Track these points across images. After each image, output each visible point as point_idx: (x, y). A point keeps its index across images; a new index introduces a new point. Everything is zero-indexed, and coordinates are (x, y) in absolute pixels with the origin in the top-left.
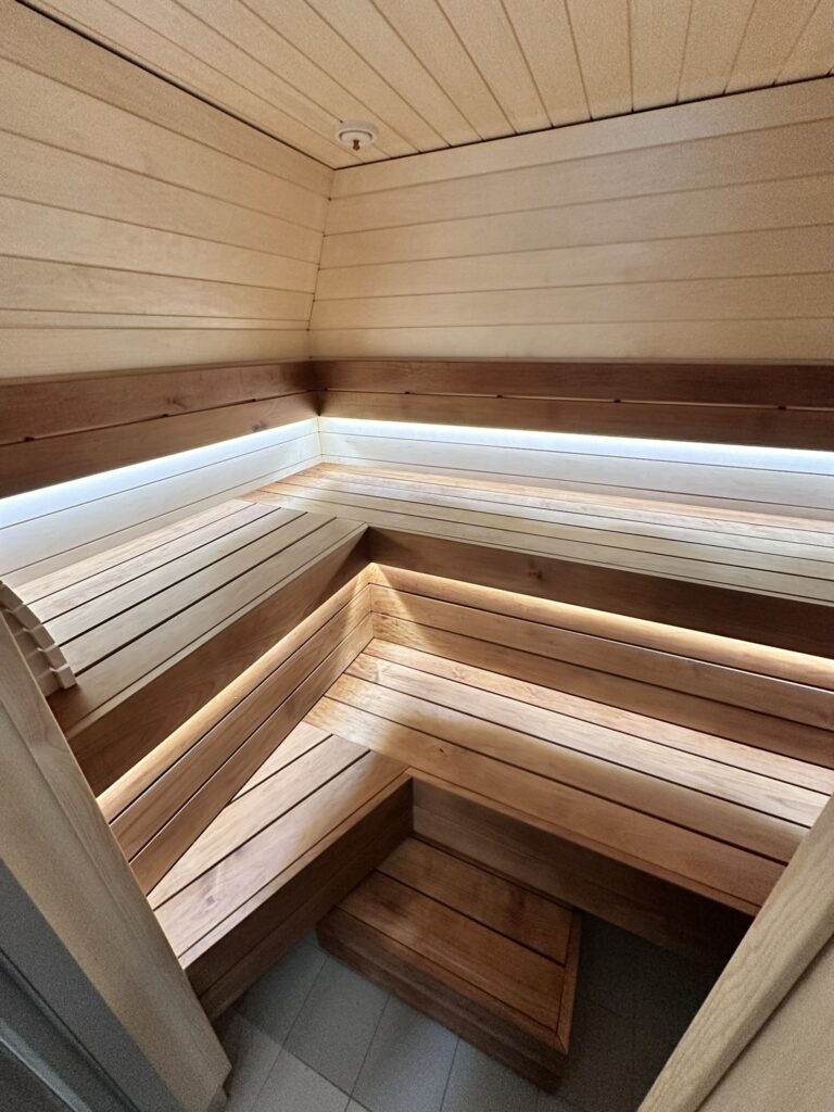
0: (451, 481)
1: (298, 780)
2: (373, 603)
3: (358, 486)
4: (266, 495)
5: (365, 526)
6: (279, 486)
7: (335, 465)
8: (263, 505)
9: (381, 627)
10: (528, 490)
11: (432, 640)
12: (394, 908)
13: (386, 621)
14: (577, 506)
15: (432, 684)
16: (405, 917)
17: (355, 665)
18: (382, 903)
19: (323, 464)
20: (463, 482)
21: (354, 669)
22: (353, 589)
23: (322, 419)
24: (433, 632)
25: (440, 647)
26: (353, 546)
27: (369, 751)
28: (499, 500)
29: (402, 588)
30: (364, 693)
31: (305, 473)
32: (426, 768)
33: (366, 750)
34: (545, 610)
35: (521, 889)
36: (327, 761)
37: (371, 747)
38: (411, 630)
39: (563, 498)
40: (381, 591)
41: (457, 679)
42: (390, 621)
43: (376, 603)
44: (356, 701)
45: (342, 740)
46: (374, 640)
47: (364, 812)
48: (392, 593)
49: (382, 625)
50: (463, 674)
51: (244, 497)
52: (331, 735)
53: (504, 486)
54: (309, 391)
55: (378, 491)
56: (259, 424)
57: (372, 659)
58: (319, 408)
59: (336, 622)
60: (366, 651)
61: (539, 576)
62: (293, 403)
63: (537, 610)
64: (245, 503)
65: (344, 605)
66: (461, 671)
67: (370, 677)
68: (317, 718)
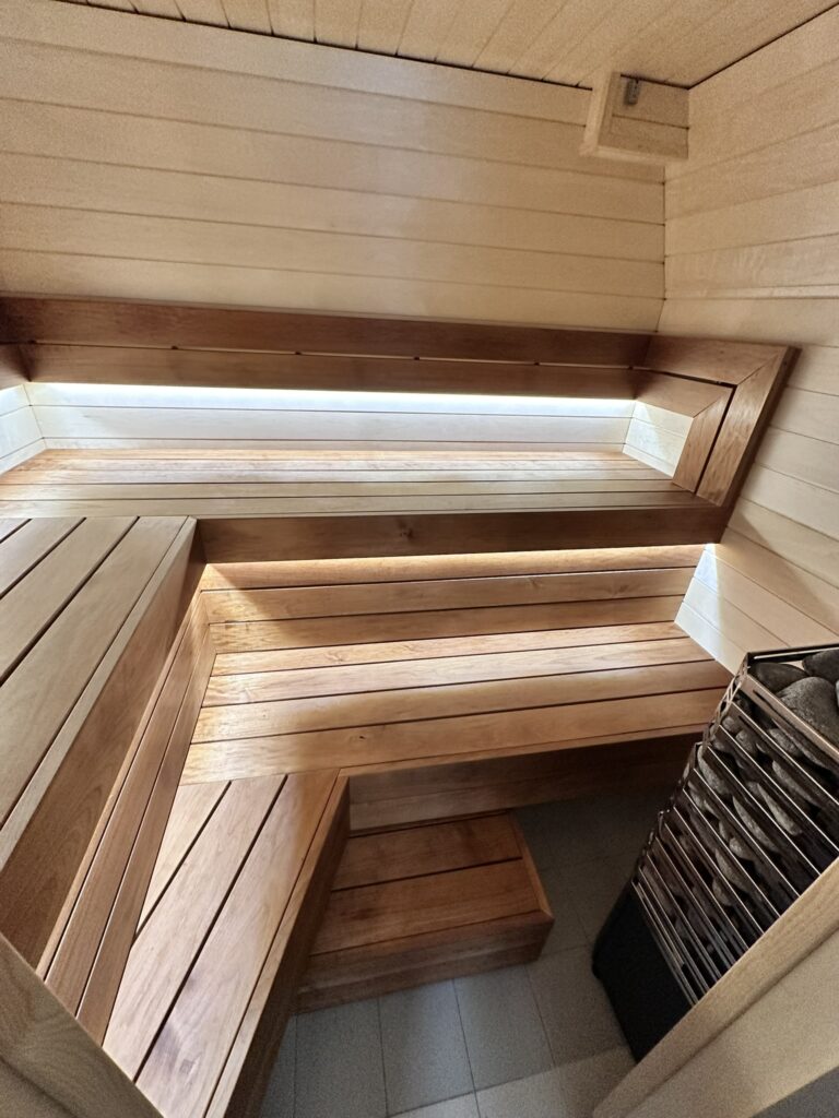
0: (257, 454)
1: (218, 854)
2: (210, 614)
3: (135, 474)
7: (70, 450)
9: (224, 640)
10: (346, 454)
11: (293, 633)
12: (366, 914)
13: (232, 629)
14: (401, 464)
15: (314, 678)
16: (383, 914)
17: (209, 693)
18: (355, 918)
19: (48, 451)
20: (270, 454)
21: (212, 698)
23: (33, 386)
24: (285, 624)
25: (306, 637)
27: (286, 778)
28: (322, 467)
29: (248, 586)
31: (28, 465)
32: (357, 760)
33: (283, 777)
34: (413, 567)
35: (462, 822)
36: (241, 815)
37: (288, 769)
38: (258, 634)
40: (220, 596)
41: (337, 663)
42: (237, 628)
43: (214, 613)
45: (246, 782)
46: (219, 658)
48: (236, 595)
49: (227, 636)
50: (341, 656)
52: (230, 783)
53: (318, 452)
55: (170, 477)
57: (228, 679)
58: (29, 371)
60: (215, 672)
61: (410, 535)
63: (405, 569)
66: (336, 654)
67: (238, 699)
68: (197, 772)
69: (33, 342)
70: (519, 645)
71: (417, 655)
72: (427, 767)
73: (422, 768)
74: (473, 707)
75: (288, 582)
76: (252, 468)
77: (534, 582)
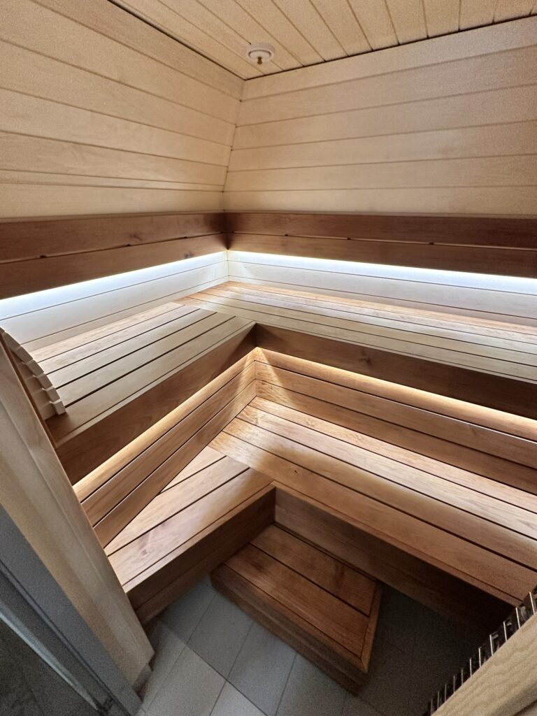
0: (312, 296)
1: (202, 483)
2: (257, 374)
3: (251, 297)
4: (191, 300)
5: (254, 323)
6: (200, 295)
7: (234, 282)
8: (190, 306)
9: (261, 390)
10: (364, 304)
11: (293, 399)
12: (259, 568)
13: (264, 386)
14: (398, 316)
15: (292, 428)
16: (266, 574)
17: (243, 413)
18: (253, 565)
19: (229, 282)
20: (321, 297)
21: (242, 415)
22: (244, 363)
23: (229, 251)
24: (294, 394)
25: (298, 404)
26: (244, 336)
27: (249, 468)
28: (342, 309)
29: (276, 365)
30: (248, 431)
31: (218, 287)
32: (284, 482)
33: (247, 467)
34: (371, 385)
35: (343, 565)
36: (221, 473)
37: (250, 466)
38: (280, 393)
39: (389, 310)
40: (262, 366)
41: (309, 426)
42: (267, 386)
43: (259, 374)
44: (242, 435)
45: (232, 460)
46: (256, 398)
47: (243, 507)
48: (270, 367)
49: (262, 388)
50: (313, 424)
51: (177, 301)
52: (225, 456)
53: (348, 300)
54: (222, 233)
55: (263, 301)
56: (189, 254)
57: (254, 410)
58: (228, 245)
59: (232, 384)
60: (251, 404)
61: (369, 361)
62: (211, 240)
63: (365, 384)
64: (178, 305)
65: (238, 374)
66: (312, 422)
67: (252, 421)
68: (217, 445)
69: (233, 232)
70: (447, 475)
71: (360, 444)
72: (322, 511)
73: (317, 508)
74: (377, 494)
75: (294, 369)
76: (304, 303)
77: (473, 430)
